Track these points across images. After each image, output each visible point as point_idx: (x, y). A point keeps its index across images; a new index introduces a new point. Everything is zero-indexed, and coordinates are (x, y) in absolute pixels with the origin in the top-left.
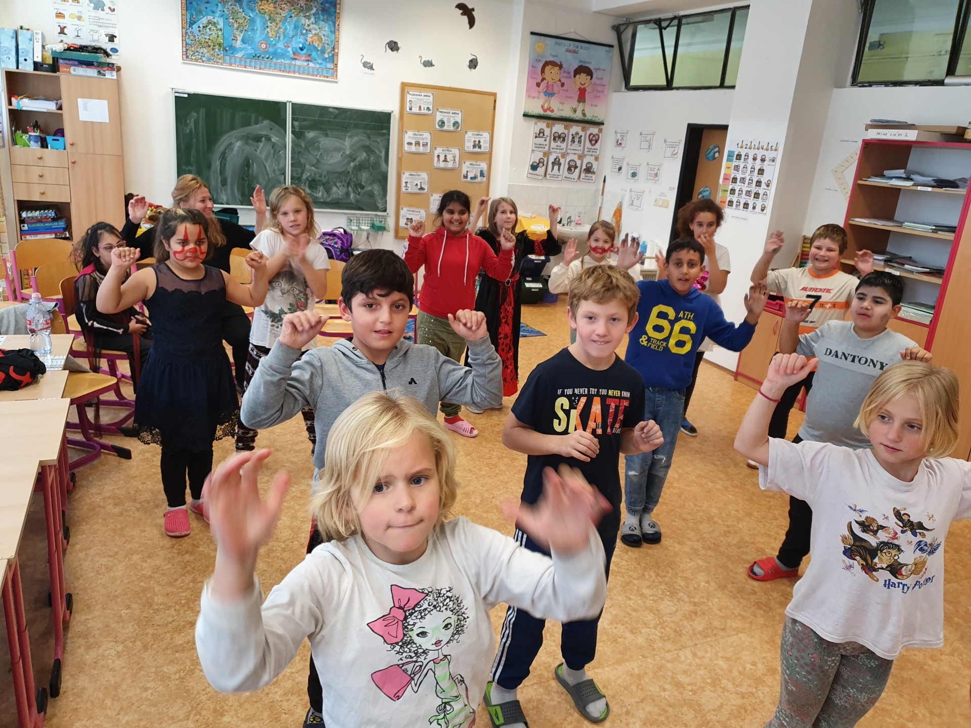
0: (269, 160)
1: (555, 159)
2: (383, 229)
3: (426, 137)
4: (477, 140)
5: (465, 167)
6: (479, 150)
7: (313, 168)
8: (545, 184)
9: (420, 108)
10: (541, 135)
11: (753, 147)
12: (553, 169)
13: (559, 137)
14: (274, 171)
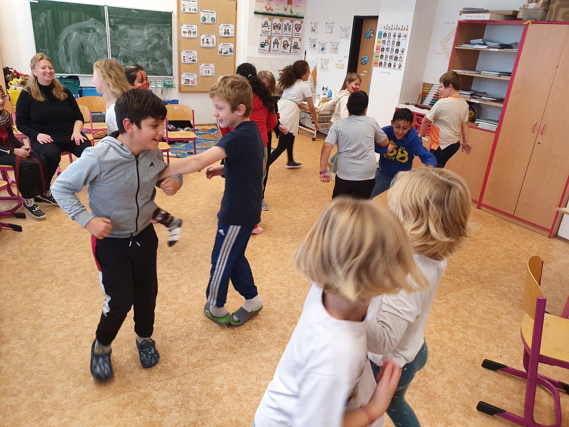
0: (96, 44)
1: (275, 40)
2: (171, 86)
3: (195, 27)
4: (227, 29)
5: (220, 47)
6: (228, 35)
7: (125, 49)
8: (270, 56)
9: (190, 9)
10: (266, 25)
11: (393, 28)
12: (274, 47)
13: (277, 27)
14: (100, 51)
